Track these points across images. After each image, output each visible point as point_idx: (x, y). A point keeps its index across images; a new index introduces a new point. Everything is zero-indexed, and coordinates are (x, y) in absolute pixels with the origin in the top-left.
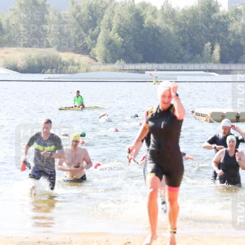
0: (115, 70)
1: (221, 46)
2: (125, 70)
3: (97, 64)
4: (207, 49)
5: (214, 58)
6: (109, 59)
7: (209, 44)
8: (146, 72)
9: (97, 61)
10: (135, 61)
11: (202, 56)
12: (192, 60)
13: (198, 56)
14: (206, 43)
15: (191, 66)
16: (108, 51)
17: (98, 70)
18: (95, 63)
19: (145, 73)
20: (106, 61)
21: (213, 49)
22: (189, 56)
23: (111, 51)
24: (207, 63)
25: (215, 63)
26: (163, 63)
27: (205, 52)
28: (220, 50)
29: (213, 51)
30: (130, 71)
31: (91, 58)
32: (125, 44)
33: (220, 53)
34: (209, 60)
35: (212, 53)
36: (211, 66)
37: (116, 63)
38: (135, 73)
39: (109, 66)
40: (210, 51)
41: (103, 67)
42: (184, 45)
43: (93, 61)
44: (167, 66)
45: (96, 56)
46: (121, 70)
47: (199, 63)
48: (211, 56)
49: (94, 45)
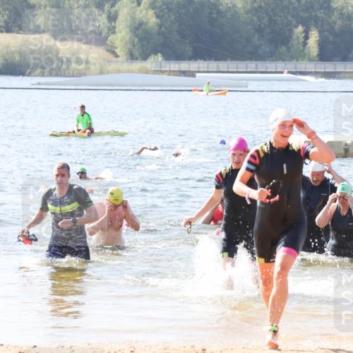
0: (147, 72)
1: (320, 32)
2: (163, 72)
3: (116, 62)
4: (298, 38)
5: (309, 53)
6: (137, 54)
7: (300, 29)
8: (197, 74)
9: (117, 56)
10: (179, 57)
11: (288, 48)
12: (273, 56)
13: (284, 48)
14: (296, 27)
15: (271, 66)
16: (136, 40)
17: (119, 71)
18: (114, 59)
19: (195, 77)
20: (132, 57)
21: (307, 38)
22: (268, 50)
23: (141, 40)
24: (297, 60)
25: (310, 60)
26: (226, 60)
27: (294, 42)
28: (318, 38)
29: (308, 41)
30: (171, 73)
31: (108, 51)
32: (163, 29)
33: (319, 45)
34: (301, 55)
35: (305, 44)
36: (303, 66)
37: (148, 60)
38: (180, 76)
39: (138, 65)
40: (302, 40)
41: (126, 66)
42: (259, 30)
43: (111, 57)
44: (232, 65)
45: (116, 48)
46: (156, 72)
47: (284, 60)
48: (304, 49)
49: (112, 30)
